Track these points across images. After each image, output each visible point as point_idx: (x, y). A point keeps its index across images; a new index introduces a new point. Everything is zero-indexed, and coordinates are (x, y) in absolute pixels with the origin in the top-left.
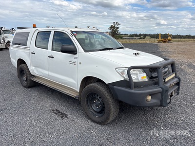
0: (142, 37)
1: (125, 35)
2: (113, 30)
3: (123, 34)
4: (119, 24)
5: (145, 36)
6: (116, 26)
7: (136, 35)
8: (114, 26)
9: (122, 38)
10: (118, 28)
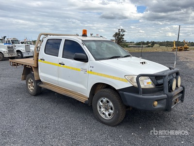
0: (149, 45)
1: (131, 42)
2: (118, 37)
3: (128, 42)
4: (124, 31)
5: (153, 43)
6: (121, 33)
7: (143, 43)
8: (119, 34)
9: (127, 46)
10: (123, 35)
